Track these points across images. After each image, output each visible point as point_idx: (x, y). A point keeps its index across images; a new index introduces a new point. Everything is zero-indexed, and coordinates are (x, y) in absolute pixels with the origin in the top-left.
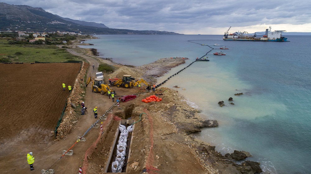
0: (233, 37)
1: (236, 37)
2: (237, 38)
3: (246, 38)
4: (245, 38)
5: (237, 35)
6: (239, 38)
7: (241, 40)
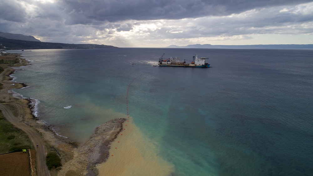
0: (166, 63)
2: (170, 64)
4: (177, 64)
5: (170, 61)
6: (172, 64)
7: (174, 66)
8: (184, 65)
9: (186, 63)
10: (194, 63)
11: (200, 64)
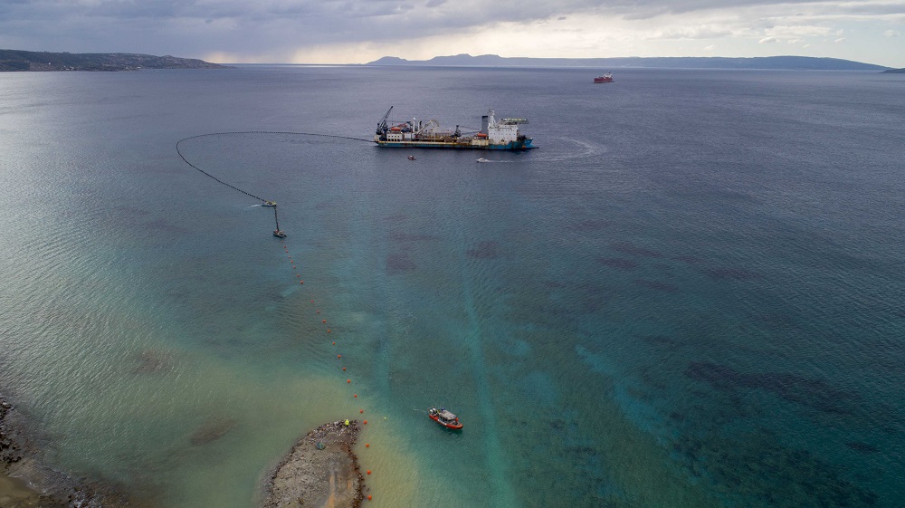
0: (401, 138)
1: (408, 136)
2: (413, 140)
3: (437, 141)
4: (433, 141)
5: (410, 131)
6: (417, 140)
7: (424, 146)
8: (455, 141)
9: (461, 137)
10: (485, 138)
11: (503, 141)
